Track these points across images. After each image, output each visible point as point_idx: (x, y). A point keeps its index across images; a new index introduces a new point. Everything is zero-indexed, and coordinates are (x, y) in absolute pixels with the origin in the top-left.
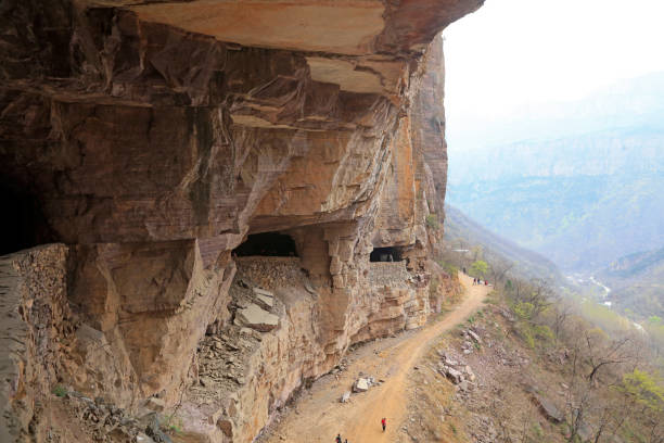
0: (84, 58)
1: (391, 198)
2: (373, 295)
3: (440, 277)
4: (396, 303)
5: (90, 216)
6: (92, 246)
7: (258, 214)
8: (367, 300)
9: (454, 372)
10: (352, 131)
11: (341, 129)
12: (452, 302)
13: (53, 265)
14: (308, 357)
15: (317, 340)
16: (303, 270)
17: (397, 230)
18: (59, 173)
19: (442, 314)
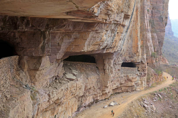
0: (19, 26)
1: (130, 46)
2: (122, 77)
3: (153, 75)
4: (131, 81)
5: (23, 51)
6: (23, 56)
7: (67, 51)
8: (119, 79)
9: (146, 106)
10: (90, 31)
11: (87, 31)
12: (157, 84)
13: (15, 59)
14: (95, 93)
15: (99, 88)
16: (97, 67)
17: (132, 57)
18: (18, 43)
19: (151, 87)
